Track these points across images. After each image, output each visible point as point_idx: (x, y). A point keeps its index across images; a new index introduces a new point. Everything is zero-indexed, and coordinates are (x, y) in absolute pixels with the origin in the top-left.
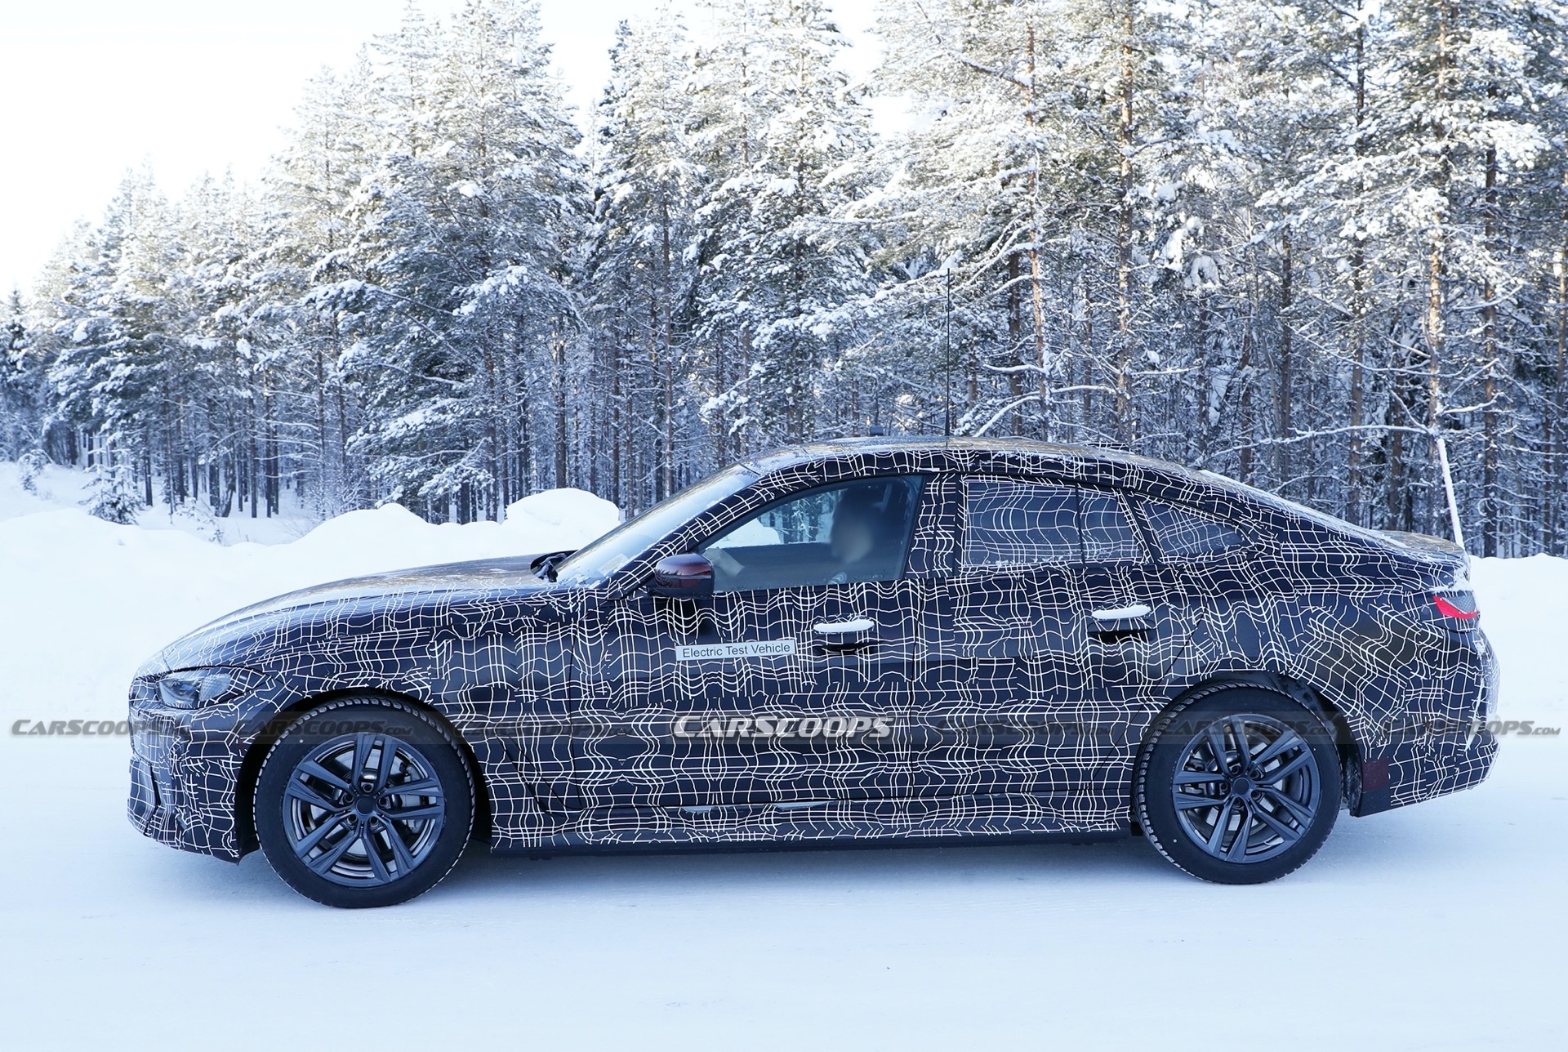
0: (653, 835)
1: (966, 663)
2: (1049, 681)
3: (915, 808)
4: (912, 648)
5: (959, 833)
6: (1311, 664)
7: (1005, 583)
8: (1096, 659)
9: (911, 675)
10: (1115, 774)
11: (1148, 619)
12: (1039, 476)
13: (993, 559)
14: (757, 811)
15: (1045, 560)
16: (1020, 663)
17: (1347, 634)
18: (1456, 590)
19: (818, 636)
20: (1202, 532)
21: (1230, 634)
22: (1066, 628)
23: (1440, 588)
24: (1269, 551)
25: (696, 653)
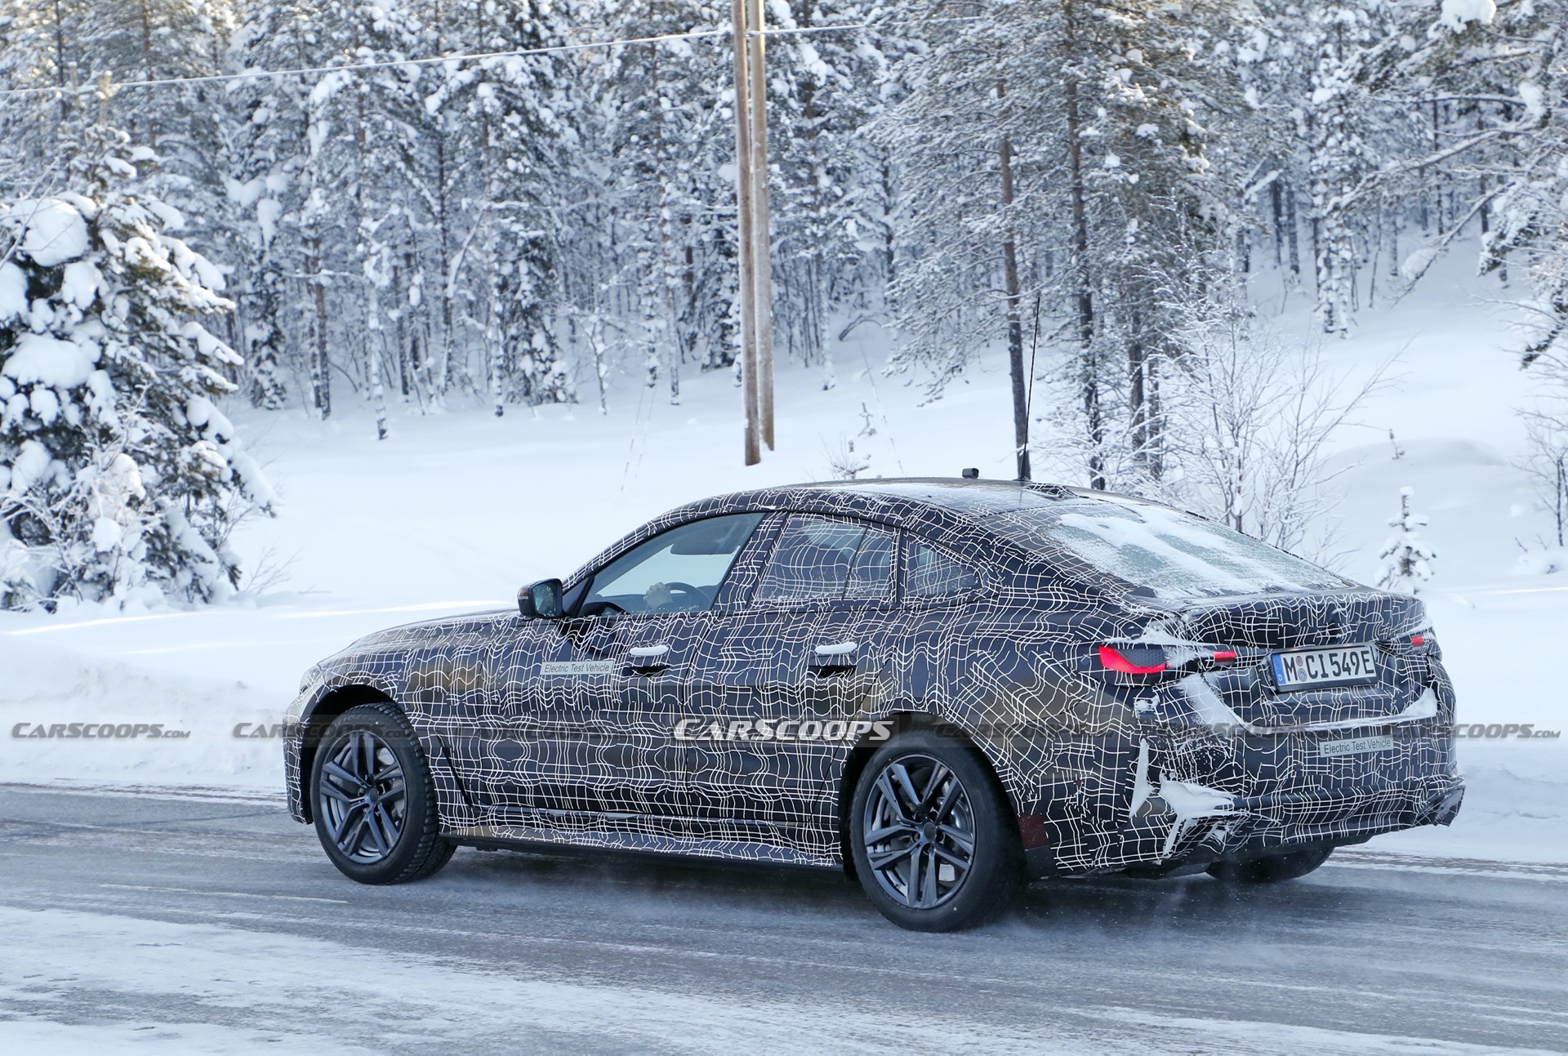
0: (531, 833)
1: (717, 689)
2: (776, 711)
3: (696, 828)
4: (686, 673)
6: (965, 708)
7: (772, 616)
8: (810, 692)
9: (682, 698)
10: (826, 808)
11: (853, 656)
12: (845, 515)
13: (779, 593)
14: (594, 819)
15: (815, 597)
16: (756, 693)
18: (1136, 642)
19: (630, 659)
20: (945, 573)
21: (907, 674)
22: (795, 661)
23: (1118, 640)
24: (988, 595)
25: (553, 669)
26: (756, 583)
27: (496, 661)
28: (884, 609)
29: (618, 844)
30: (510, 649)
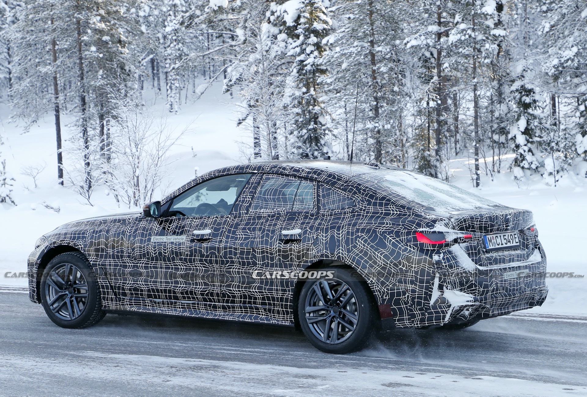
1: (235, 249)
2: (263, 258)
3: (224, 307)
5: (237, 319)
6: (354, 258)
7: (259, 218)
9: (219, 252)
11: (300, 235)
12: (290, 175)
13: (261, 208)
14: (176, 303)
15: (279, 210)
16: (254, 251)
17: (372, 246)
18: (432, 230)
19: (193, 235)
20: (340, 200)
21: (326, 243)
22: (272, 237)
23: (424, 229)
24: (361, 209)
25: (156, 239)
26: (251, 204)
27: (130, 236)
28: (312, 215)
29: (187, 314)
30: (136, 230)
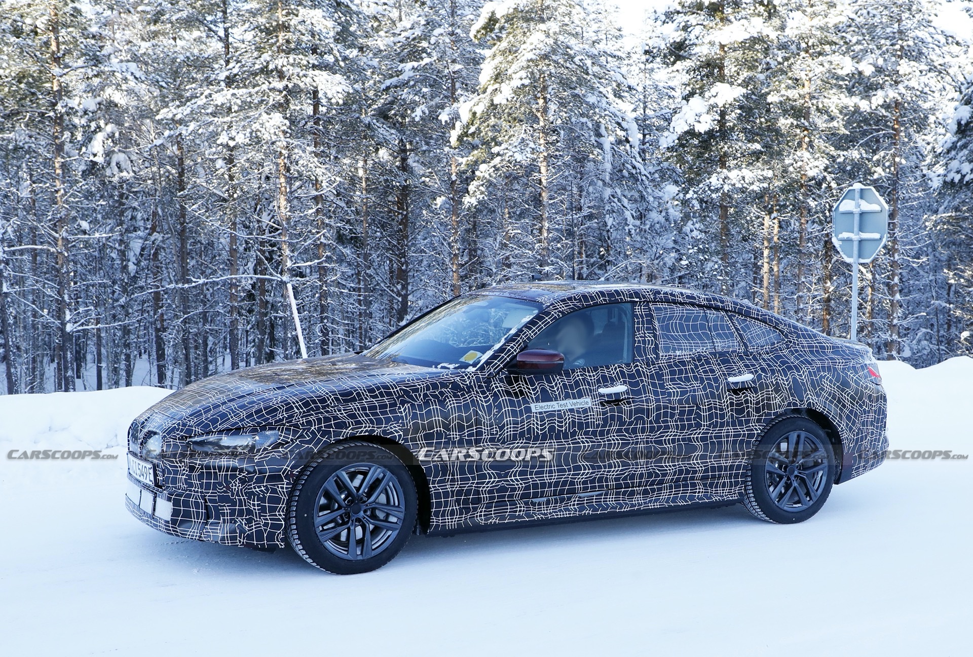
0: (515, 517)
1: (673, 409)
2: (711, 417)
3: (646, 492)
4: (648, 401)
5: (666, 505)
8: (732, 404)
9: (648, 416)
10: (739, 467)
11: (753, 381)
12: (686, 303)
13: (674, 350)
14: (569, 499)
15: (698, 350)
17: (838, 387)
19: (601, 395)
20: (764, 334)
21: (790, 388)
22: (717, 387)
24: (795, 344)
25: (542, 407)
26: (656, 344)
29: (588, 512)
